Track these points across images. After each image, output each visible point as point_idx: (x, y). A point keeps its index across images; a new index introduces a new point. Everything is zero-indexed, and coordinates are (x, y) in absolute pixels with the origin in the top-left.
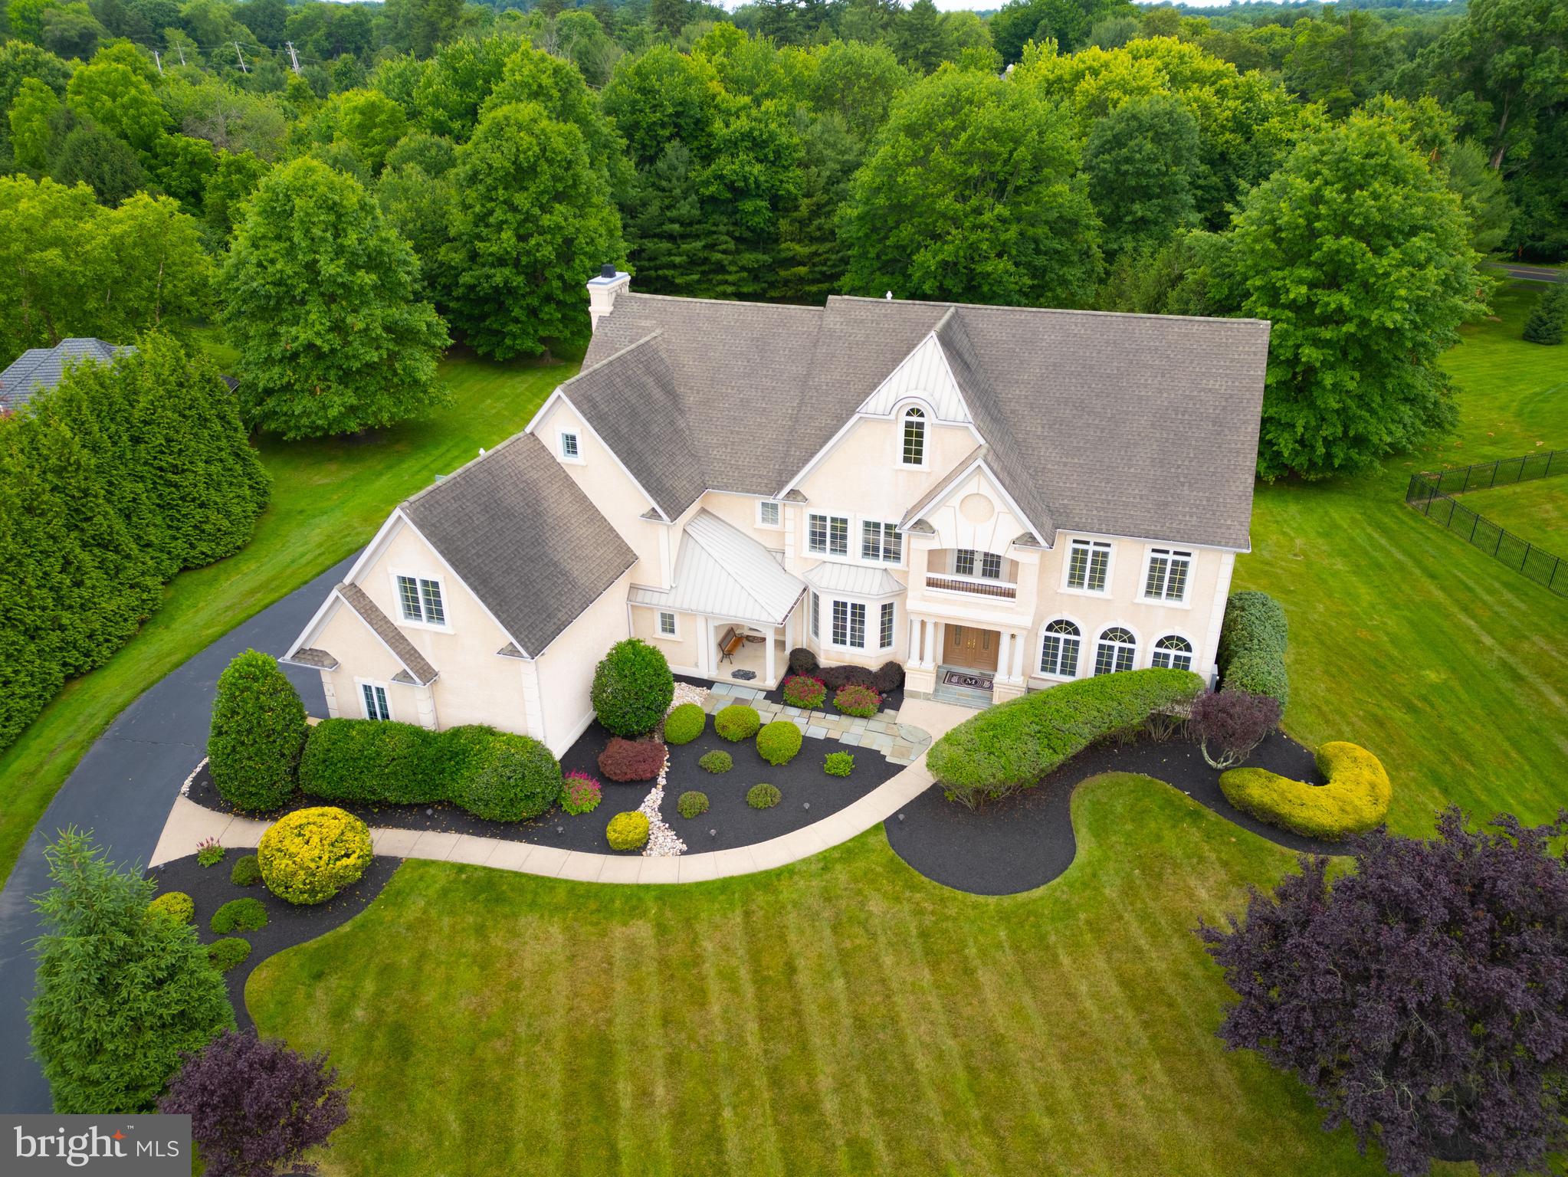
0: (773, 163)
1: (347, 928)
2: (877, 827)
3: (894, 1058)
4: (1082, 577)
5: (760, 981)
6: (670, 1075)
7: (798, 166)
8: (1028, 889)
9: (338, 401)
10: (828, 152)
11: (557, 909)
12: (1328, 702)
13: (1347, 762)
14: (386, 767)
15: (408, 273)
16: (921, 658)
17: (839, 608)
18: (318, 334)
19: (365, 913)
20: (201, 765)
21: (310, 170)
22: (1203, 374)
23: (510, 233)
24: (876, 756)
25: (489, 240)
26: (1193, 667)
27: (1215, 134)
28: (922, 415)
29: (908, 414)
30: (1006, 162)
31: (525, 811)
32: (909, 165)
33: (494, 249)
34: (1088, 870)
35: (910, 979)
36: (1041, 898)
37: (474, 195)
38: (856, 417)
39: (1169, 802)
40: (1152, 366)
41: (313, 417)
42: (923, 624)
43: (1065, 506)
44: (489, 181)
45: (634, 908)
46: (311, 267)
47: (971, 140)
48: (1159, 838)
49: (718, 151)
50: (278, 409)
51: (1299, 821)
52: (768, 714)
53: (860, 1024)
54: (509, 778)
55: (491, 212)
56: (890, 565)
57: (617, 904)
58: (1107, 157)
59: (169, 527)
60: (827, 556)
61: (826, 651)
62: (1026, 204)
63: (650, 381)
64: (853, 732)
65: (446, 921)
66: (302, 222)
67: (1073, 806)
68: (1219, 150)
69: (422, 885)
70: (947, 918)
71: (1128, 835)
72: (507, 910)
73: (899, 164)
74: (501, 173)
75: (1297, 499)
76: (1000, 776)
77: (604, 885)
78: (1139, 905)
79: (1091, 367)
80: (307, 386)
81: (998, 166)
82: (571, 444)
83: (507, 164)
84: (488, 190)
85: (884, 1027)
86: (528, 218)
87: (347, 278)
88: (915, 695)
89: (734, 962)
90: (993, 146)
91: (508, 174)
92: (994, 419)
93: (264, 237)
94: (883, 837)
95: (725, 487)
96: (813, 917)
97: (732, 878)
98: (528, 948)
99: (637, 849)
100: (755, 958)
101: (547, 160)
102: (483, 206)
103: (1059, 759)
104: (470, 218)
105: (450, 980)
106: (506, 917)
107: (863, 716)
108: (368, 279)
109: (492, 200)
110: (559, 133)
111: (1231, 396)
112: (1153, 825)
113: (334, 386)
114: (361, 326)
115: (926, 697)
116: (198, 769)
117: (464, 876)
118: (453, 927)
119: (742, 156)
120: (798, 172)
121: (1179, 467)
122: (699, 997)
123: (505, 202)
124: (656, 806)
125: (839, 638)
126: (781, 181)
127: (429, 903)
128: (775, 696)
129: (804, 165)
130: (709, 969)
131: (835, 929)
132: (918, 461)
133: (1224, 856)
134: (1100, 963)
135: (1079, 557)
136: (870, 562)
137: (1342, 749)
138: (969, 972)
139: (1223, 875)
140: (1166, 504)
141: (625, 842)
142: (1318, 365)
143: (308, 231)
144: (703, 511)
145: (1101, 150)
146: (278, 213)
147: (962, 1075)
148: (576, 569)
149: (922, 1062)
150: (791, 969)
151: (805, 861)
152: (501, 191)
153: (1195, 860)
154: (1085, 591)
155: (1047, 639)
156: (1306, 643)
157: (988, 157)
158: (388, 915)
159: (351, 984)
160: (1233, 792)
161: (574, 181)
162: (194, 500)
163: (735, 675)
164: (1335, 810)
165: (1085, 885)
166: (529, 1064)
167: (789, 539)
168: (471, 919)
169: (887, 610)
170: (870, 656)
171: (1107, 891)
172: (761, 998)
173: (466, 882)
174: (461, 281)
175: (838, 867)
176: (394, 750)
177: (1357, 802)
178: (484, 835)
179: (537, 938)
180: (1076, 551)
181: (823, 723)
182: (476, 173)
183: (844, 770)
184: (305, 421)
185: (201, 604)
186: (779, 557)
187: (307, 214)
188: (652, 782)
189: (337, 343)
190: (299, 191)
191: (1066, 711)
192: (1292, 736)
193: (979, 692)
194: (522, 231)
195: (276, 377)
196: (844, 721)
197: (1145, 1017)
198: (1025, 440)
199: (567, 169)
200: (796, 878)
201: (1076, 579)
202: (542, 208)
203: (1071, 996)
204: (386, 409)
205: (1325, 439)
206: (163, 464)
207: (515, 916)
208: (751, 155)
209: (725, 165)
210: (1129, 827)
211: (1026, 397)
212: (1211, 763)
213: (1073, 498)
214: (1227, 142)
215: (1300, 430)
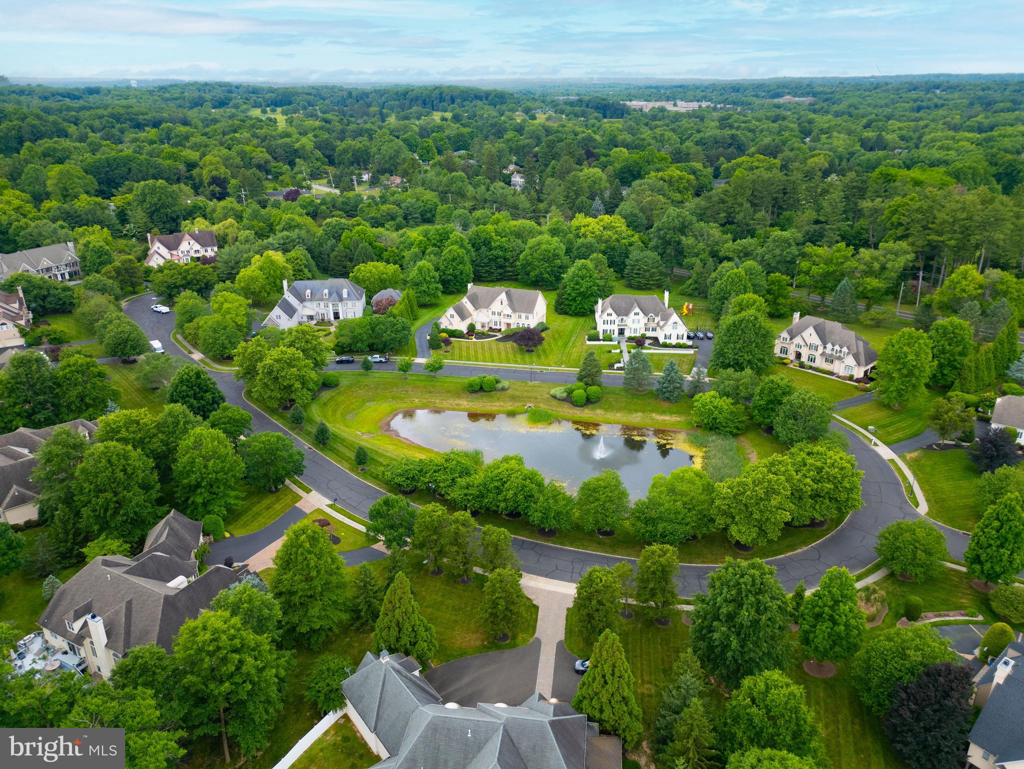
0: (505, 251)
9: (428, 299)
10: (517, 249)
15: (437, 279)
16: (503, 327)
17: (495, 321)
18: (425, 288)
29: (501, 300)
32: (530, 255)
38: (496, 300)
41: (425, 302)
43: (516, 310)
47: (541, 251)
49: (493, 249)
60: (493, 316)
61: (493, 326)
63: (475, 295)
80: (424, 297)
81: (546, 257)
82: (466, 302)
90: (545, 252)
92: (511, 301)
95: (482, 307)
101: (458, 256)
104: (445, 267)
110: (461, 251)
114: (431, 287)
120: (510, 253)
126: (506, 255)
132: (502, 305)
136: (498, 317)
144: (480, 310)
155: (516, 324)
157: (544, 255)
167: (489, 314)
170: (498, 327)
180: (518, 315)
189: (428, 290)
195: (418, 295)
199: (462, 258)
201: (518, 318)
204: (433, 301)
208: (500, 250)
209: (494, 252)
211: (515, 298)
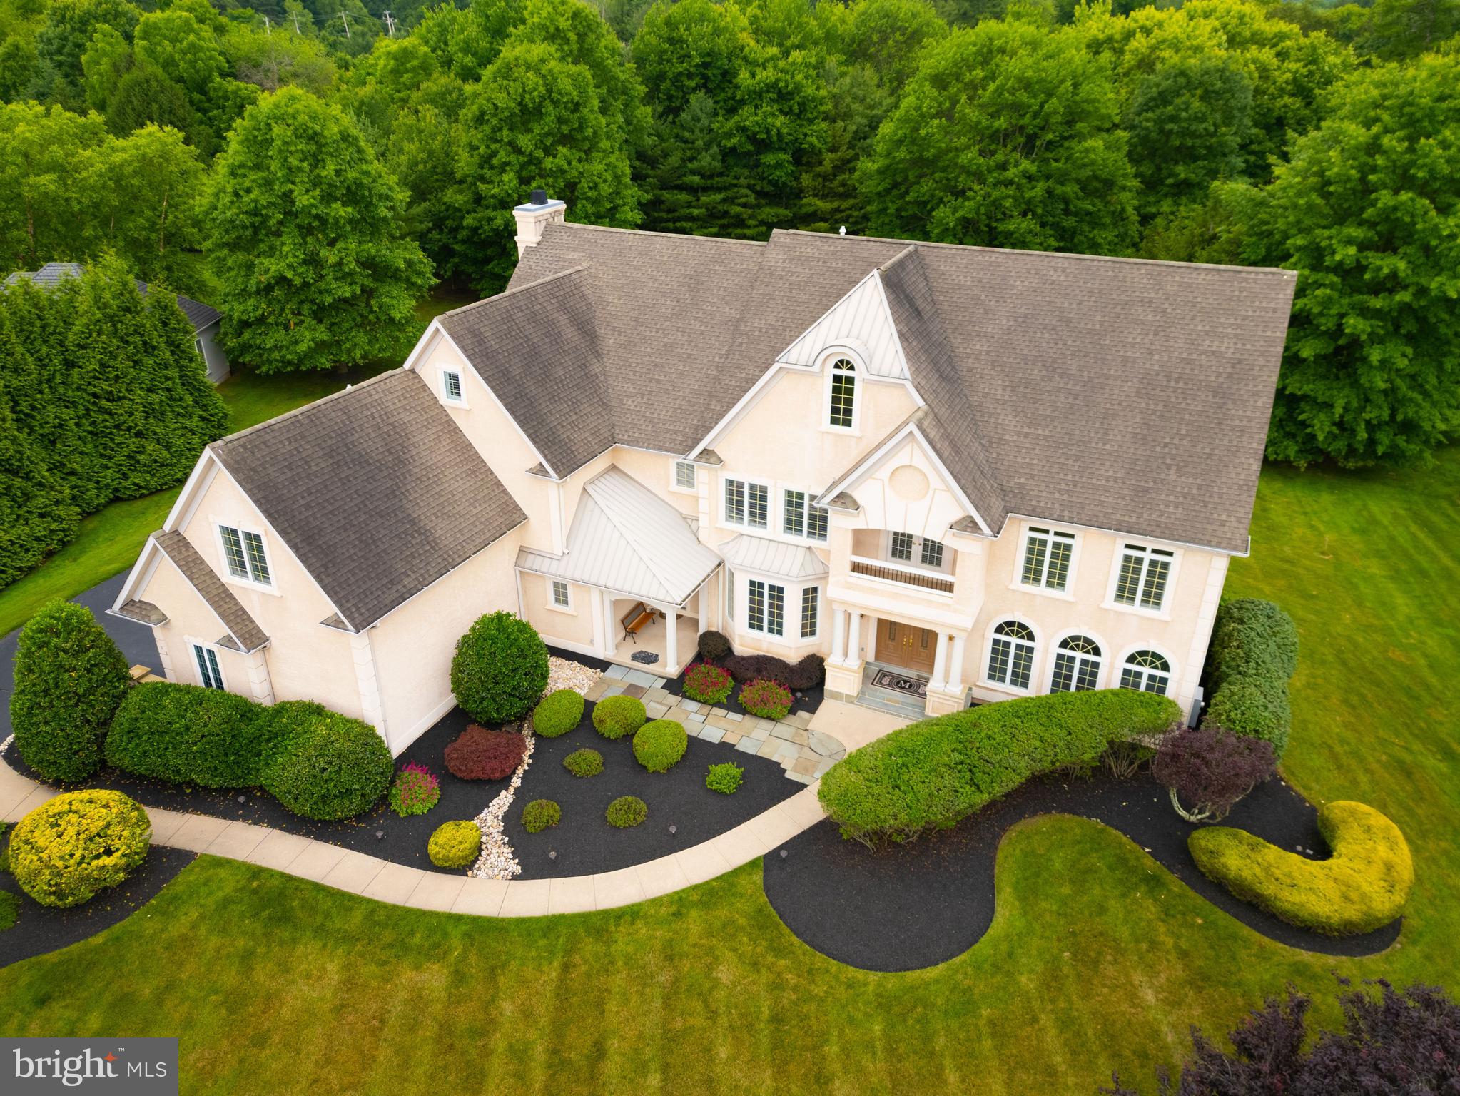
0: (798, 116)
1: (98, 940)
2: (753, 864)
4: (1039, 572)
5: (557, 1065)
7: (824, 120)
8: (923, 966)
9: (309, 335)
10: (856, 106)
11: (348, 939)
12: (1343, 741)
13: (1357, 831)
14: (195, 744)
15: (392, 208)
16: (846, 655)
17: (755, 588)
18: (290, 266)
19: (126, 922)
21: (293, 99)
22: (1207, 333)
23: (511, 175)
24: (774, 769)
25: (491, 182)
26: (1171, 692)
27: (1273, 98)
28: (852, 368)
29: (837, 366)
30: (1036, 115)
31: (339, 810)
32: (933, 117)
33: (496, 190)
34: (1004, 947)
35: (744, 1084)
36: (937, 981)
37: (480, 135)
38: (775, 367)
39: (1122, 861)
40: (1143, 322)
41: (284, 352)
42: (849, 616)
43: (1022, 486)
44: (494, 122)
45: (435, 946)
46: (287, 196)
47: (999, 91)
48: (1102, 910)
49: (742, 102)
50: (252, 342)
51: (1287, 906)
52: (659, 705)
54: (324, 770)
55: (494, 154)
56: (815, 543)
57: (417, 939)
58: (1150, 115)
59: (102, 455)
60: (746, 527)
61: (741, 637)
62: (1057, 161)
63: (563, 319)
64: (754, 736)
65: (215, 941)
66: (280, 151)
67: (1000, 855)
68: (1276, 114)
69: (204, 890)
70: (811, 998)
71: (1064, 902)
72: (286, 935)
73: (923, 116)
74: (506, 114)
75: (1331, 489)
76: (903, 817)
77: (410, 911)
78: (1062, 1004)
79: (1069, 320)
80: (281, 320)
81: (1026, 120)
82: (454, 384)
83: (512, 105)
84: (494, 131)
86: (532, 160)
87: (322, 210)
88: (837, 696)
89: (532, 1035)
90: (1023, 96)
91: (513, 115)
92: (943, 377)
93: (242, 166)
94: (758, 878)
95: (636, 442)
96: (645, 979)
97: (562, 916)
98: (294, 989)
99: (462, 867)
100: (559, 1031)
101: (552, 101)
102: (487, 147)
103: (983, 799)
104: (476, 159)
105: (189, 1023)
106: (282, 943)
107: (769, 718)
108: (341, 211)
109: (496, 141)
110: (568, 75)
111: (1240, 362)
112: (1097, 891)
113: (307, 320)
114: (333, 259)
115: (849, 699)
117: (255, 884)
118: (218, 950)
119: (766, 108)
120: (824, 125)
121: (1166, 445)
122: (475, 1081)
123: (510, 143)
124: (500, 814)
125: (755, 622)
126: (805, 135)
127: (203, 917)
128: (674, 686)
129: (827, 117)
130: (499, 1041)
131: (667, 1000)
132: (848, 423)
133: (1184, 944)
135: (1035, 549)
136: (792, 538)
137: (1353, 813)
138: (822, 1081)
139: (1179, 972)
140: (1146, 491)
141: (446, 859)
142: (1364, 337)
143: (286, 160)
144: (613, 468)
145: (1146, 107)
146: (258, 143)
148: (441, 530)
150: (599, 1053)
151: (657, 902)
152: (505, 132)
153: (1145, 946)
154: (1041, 589)
155: (996, 642)
156: (1323, 663)
157: (1017, 108)
158: (151, 927)
160: (1204, 858)
161: (581, 124)
162: (129, 429)
163: (635, 657)
164: (1335, 895)
165: (997, 967)
167: (703, 506)
168: (241, 943)
169: (810, 595)
170: (788, 646)
171: (1023, 979)
173: (255, 892)
174: (465, 223)
175: (694, 913)
176: (206, 725)
177: (1366, 888)
178: (298, 833)
179: (308, 976)
180: (1032, 541)
181: (723, 723)
182: (483, 114)
183: (727, 786)
184: (276, 355)
185: (119, 538)
186: (692, 524)
187: (286, 143)
188: (505, 782)
189: (310, 276)
190: (280, 118)
191: (999, 738)
192: (1293, 783)
193: (911, 698)
194: (524, 173)
195: (250, 309)
196: (748, 721)
198: (981, 404)
199: (573, 112)
200: (639, 924)
201: (1032, 573)
202: (547, 151)
204: (359, 346)
205: (1368, 422)
206: (97, 390)
207: (294, 941)
208: (775, 106)
209: (749, 117)
210: (1066, 890)
211: (988, 353)
212: (1183, 813)
213: (1032, 476)
214: (1285, 106)
215: (1338, 411)
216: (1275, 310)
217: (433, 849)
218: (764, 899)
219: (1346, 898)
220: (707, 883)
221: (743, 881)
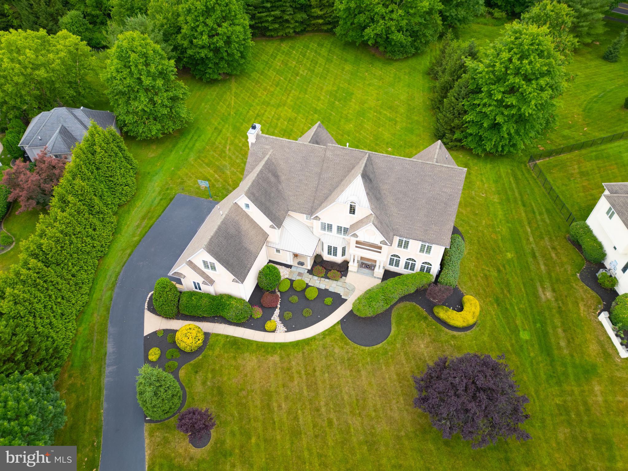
1: (200, 357)
2: (338, 323)
3: (339, 397)
4: (401, 246)
5: (307, 374)
6: (285, 401)
8: (377, 344)
9: (154, 128)
11: (254, 351)
12: (473, 271)
13: (469, 304)
14: (203, 308)
15: (173, 75)
19: (204, 352)
20: (148, 297)
22: (444, 186)
23: (206, 36)
24: (339, 296)
25: (198, 38)
26: (431, 273)
28: (355, 204)
29: (351, 203)
31: (243, 321)
34: (393, 338)
35: (344, 374)
36: (380, 347)
37: (190, 18)
38: (335, 203)
39: (419, 313)
40: (428, 182)
41: (146, 133)
42: (354, 255)
43: (397, 228)
45: (274, 351)
48: (414, 327)
50: (133, 129)
51: (452, 324)
52: (308, 279)
53: (332, 387)
55: (198, 26)
56: (345, 236)
57: (269, 349)
60: (326, 232)
62: (411, 8)
64: (333, 286)
65: (226, 355)
67: (392, 315)
69: (217, 343)
70: (355, 354)
71: (406, 326)
72: (241, 351)
75: (491, 162)
77: (265, 343)
78: (405, 350)
80: (142, 121)
82: (247, 206)
84: (196, 17)
85: (337, 388)
86: (213, 29)
88: (351, 272)
89: (300, 368)
91: (203, 10)
94: (340, 326)
95: (294, 211)
96: (320, 354)
97: (298, 341)
98: (248, 364)
99: (274, 330)
100: (305, 367)
103: (389, 306)
105: (229, 374)
106: (241, 354)
107: (335, 280)
109: (197, 21)
112: (413, 322)
113: (153, 121)
116: (148, 299)
117: (228, 340)
118: (228, 357)
121: (432, 218)
122: (291, 379)
123: (203, 22)
124: (278, 315)
125: (329, 253)
127: (220, 349)
128: (310, 272)
130: (294, 370)
131: (326, 358)
133: (430, 333)
134: (392, 368)
135: (401, 241)
136: (339, 235)
137: (469, 299)
138: (359, 371)
139: (429, 340)
140: (427, 230)
141: (270, 329)
142: (502, 123)
143: (137, 66)
147: (355, 401)
148: (252, 248)
149: (346, 397)
150: (315, 371)
151: (318, 335)
152: (201, 18)
153: (422, 334)
154: (402, 249)
158: (210, 353)
159: (205, 375)
160: (436, 313)
163: (298, 263)
164: (462, 321)
165: (392, 343)
166: (252, 398)
168: (232, 354)
169: (344, 249)
171: (397, 345)
172: (307, 379)
173: (229, 342)
175: (327, 337)
176: (205, 304)
177: (468, 319)
178: (232, 325)
179: (250, 361)
181: (324, 283)
183: (329, 303)
184: (144, 135)
185: (128, 223)
186: (311, 229)
188: (277, 307)
189: (152, 107)
192: (459, 287)
193: (370, 271)
194: (210, 35)
195: (131, 119)
196: (331, 282)
197: (401, 384)
200: (316, 341)
202: (218, 24)
203: (384, 379)
205: (502, 145)
207: (243, 353)
210: (406, 323)
213: (400, 226)
215: (493, 142)
216: (461, 180)
217: (266, 328)
218: (342, 332)
219: (464, 321)
220: (329, 329)
221: (336, 327)
